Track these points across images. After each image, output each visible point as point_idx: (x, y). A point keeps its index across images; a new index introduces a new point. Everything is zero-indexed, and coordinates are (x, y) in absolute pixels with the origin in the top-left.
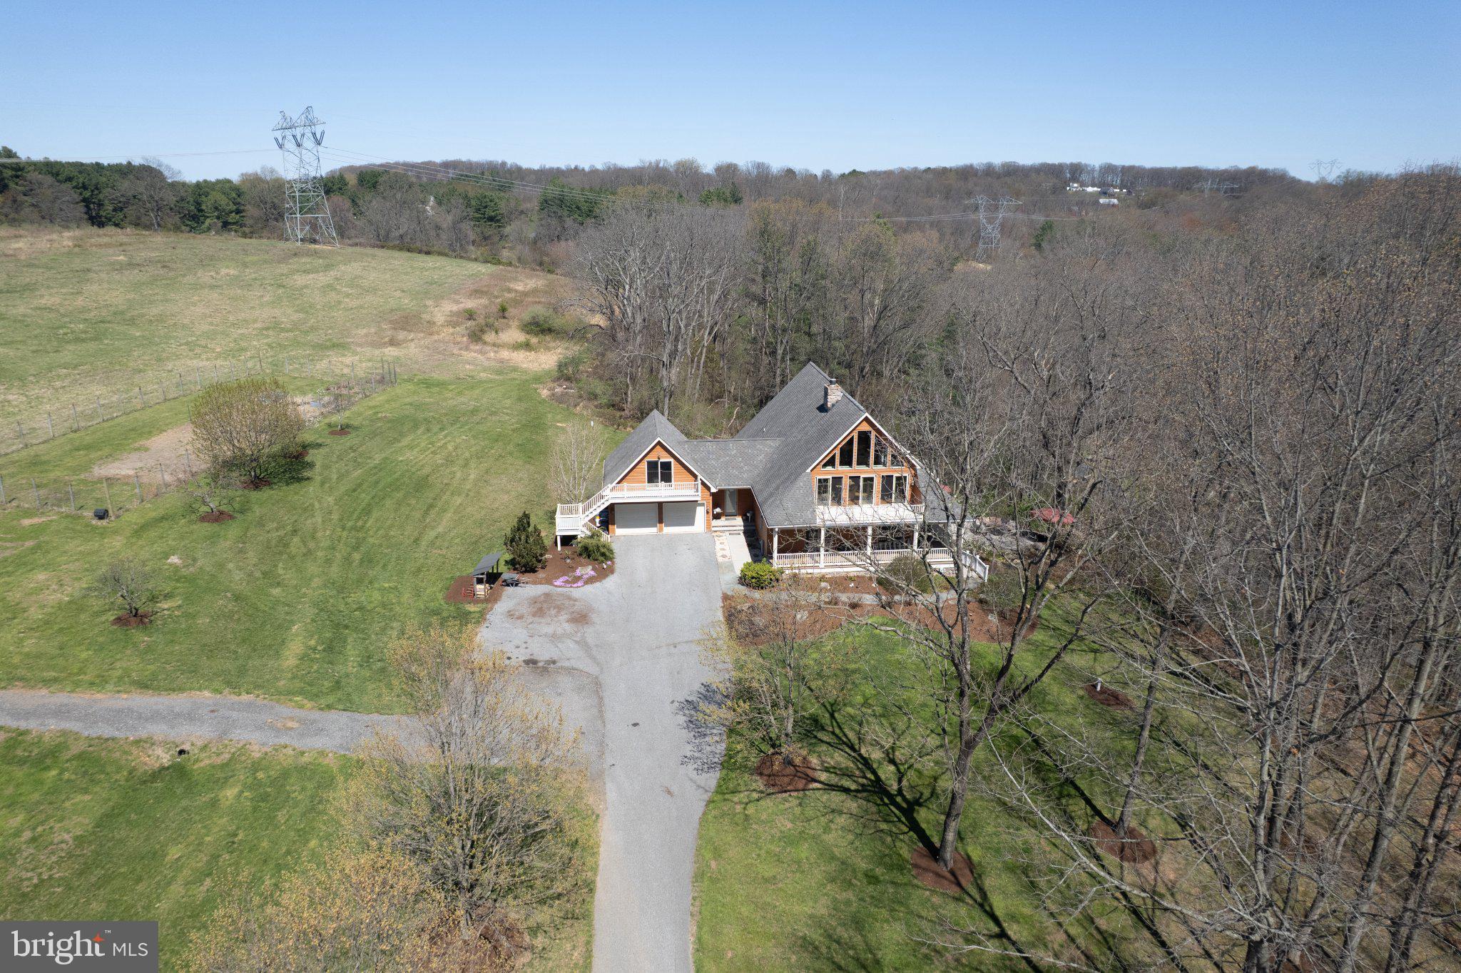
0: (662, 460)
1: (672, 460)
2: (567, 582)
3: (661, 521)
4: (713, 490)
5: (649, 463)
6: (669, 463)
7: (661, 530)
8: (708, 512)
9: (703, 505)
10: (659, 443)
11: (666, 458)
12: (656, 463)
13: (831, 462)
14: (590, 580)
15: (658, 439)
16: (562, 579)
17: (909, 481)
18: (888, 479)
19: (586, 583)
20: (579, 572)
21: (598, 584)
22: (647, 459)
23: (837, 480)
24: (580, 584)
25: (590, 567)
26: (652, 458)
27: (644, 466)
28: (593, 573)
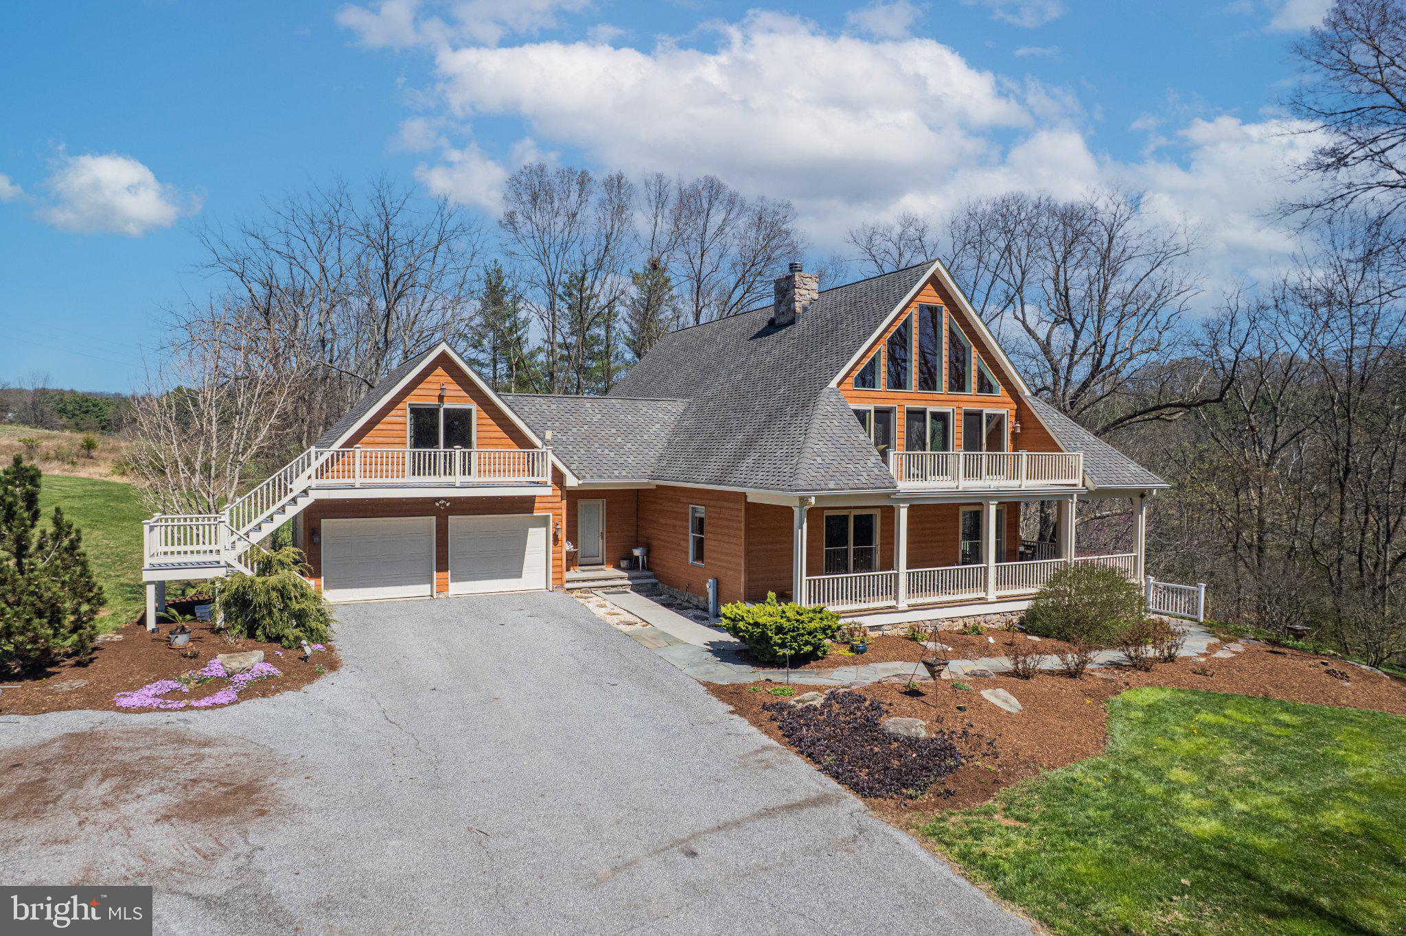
0: (447, 405)
1: (474, 407)
2: (174, 694)
3: (442, 565)
4: (571, 482)
5: (416, 412)
6: (467, 414)
7: (443, 587)
8: (556, 540)
9: (544, 522)
10: (443, 360)
11: (458, 400)
12: (433, 412)
13: (866, 379)
14: (262, 688)
15: (443, 347)
16: (151, 690)
17: (1009, 426)
18: (973, 418)
19: (246, 694)
20: (218, 665)
21: (289, 696)
22: (410, 400)
23: (883, 415)
24: (221, 697)
25: (260, 654)
26: (425, 396)
27: (402, 419)
28: (267, 668)
